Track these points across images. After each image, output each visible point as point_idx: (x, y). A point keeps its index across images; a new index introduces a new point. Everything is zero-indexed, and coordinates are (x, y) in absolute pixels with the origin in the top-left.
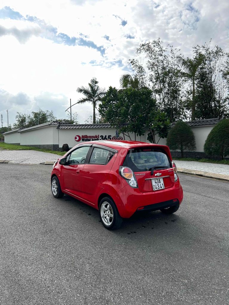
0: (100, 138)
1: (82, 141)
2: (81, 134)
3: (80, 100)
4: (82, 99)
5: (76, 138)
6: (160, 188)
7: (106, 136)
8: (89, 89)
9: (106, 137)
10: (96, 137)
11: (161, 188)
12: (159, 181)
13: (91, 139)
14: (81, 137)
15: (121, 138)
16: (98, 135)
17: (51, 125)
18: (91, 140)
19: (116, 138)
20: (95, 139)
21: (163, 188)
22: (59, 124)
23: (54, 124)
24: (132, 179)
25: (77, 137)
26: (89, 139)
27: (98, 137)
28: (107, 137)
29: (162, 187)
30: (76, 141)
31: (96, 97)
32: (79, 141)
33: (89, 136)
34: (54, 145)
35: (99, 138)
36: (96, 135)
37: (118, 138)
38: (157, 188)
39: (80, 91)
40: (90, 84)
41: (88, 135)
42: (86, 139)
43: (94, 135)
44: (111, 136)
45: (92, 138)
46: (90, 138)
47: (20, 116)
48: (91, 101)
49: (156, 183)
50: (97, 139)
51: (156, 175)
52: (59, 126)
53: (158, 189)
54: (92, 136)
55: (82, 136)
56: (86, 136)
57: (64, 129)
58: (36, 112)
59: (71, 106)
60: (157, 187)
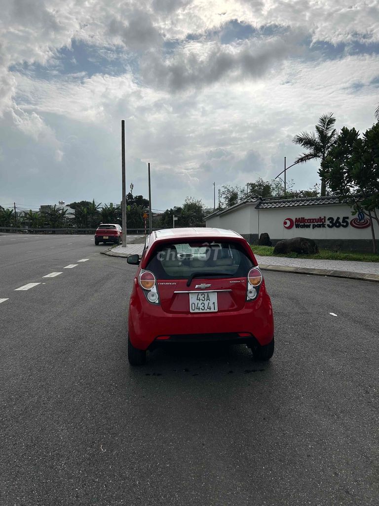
0: (328, 222)
1: (296, 227)
2: (295, 215)
3: (300, 157)
4: (303, 156)
5: (285, 223)
6: (206, 308)
7: (338, 218)
8: (316, 136)
9: (339, 221)
10: (320, 220)
11: (208, 311)
12: (206, 297)
13: (312, 224)
14: (294, 220)
15: (367, 221)
16: (325, 217)
17: (247, 203)
18: (311, 226)
19: (358, 221)
20: (319, 223)
21: (212, 310)
22: (259, 201)
23: (251, 202)
24: (154, 290)
25: (287, 221)
26: (308, 224)
27: (323, 221)
28: (341, 220)
29: (210, 309)
30: (285, 229)
31: (328, 148)
32: (290, 227)
33: (309, 219)
34: (251, 235)
35: (325, 221)
36: (320, 217)
37: (363, 221)
38: (199, 309)
39: (300, 141)
40: (317, 128)
41: (306, 217)
42: (303, 224)
43: (317, 217)
44: (348, 218)
45: (313, 222)
46: (310, 222)
47: (228, 190)
48: (319, 157)
49: (199, 300)
50: (321, 223)
51: (197, 286)
52: (260, 204)
53: (201, 311)
54: (313, 219)
55: (296, 219)
56: (303, 220)
57: (266, 208)
58: (254, 182)
59: (285, 170)
60: (201, 307)
